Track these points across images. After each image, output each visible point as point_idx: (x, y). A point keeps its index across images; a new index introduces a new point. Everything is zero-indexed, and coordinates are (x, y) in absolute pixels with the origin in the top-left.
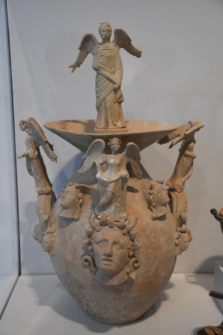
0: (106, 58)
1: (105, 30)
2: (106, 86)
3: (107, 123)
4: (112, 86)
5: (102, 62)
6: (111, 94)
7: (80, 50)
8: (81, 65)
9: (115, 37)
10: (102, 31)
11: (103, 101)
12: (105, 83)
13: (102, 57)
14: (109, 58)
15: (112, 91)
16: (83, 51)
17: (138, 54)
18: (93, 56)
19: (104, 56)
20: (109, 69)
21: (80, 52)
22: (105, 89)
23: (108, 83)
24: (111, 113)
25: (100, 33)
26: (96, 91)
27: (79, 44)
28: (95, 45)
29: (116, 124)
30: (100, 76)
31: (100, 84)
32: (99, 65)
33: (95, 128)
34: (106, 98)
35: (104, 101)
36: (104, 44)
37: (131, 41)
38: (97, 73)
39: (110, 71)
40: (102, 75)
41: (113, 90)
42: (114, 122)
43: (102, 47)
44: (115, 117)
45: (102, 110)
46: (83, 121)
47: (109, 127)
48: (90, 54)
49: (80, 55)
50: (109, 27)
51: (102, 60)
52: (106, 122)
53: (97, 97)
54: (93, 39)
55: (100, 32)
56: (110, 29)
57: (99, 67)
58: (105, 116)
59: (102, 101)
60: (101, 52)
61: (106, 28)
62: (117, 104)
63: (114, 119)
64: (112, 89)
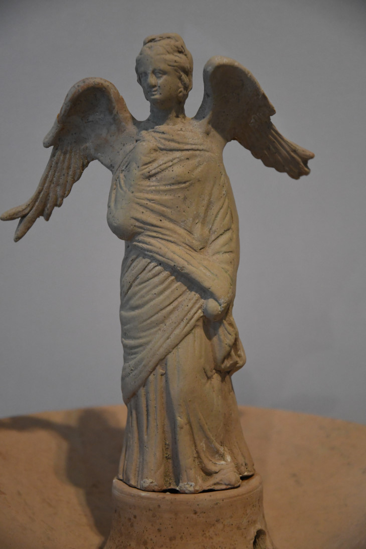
0: (168, 187)
1: (163, 66)
2: (171, 307)
3: (170, 461)
4: (195, 303)
5: (149, 203)
6: (190, 336)
7: (52, 147)
8: (56, 208)
9: (206, 95)
10: (154, 72)
11: (154, 369)
12: (167, 292)
13: (153, 182)
14: (183, 185)
15: (195, 326)
16: (65, 153)
17: (298, 164)
18: (108, 174)
19: (159, 177)
20: (182, 231)
21: (53, 155)
22: (165, 318)
23: (177, 293)
24: (189, 423)
25: (140, 81)
26: (124, 322)
27: (48, 124)
28: (120, 130)
29: (212, 467)
30: (141, 262)
31: (143, 296)
32: (139, 216)
33: (115, 481)
34: (169, 356)
35: (160, 370)
36: (158, 128)
37: (273, 112)
38: (129, 249)
39: (188, 238)
40: (153, 259)
41: (200, 323)
42: (206, 461)
43: (150, 139)
44: (207, 438)
45: (151, 410)
46: (58, 419)
47: (184, 485)
48: (94, 165)
49: (53, 166)
50: (181, 55)
51: (150, 196)
52: (167, 458)
53: (129, 351)
54: (109, 100)
55: (141, 77)
56: (187, 65)
57: (137, 224)
58: (164, 432)
59: (149, 369)
60: (147, 159)
61: (170, 57)
62: (216, 378)
63: (202, 445)
64: (198, 320)
